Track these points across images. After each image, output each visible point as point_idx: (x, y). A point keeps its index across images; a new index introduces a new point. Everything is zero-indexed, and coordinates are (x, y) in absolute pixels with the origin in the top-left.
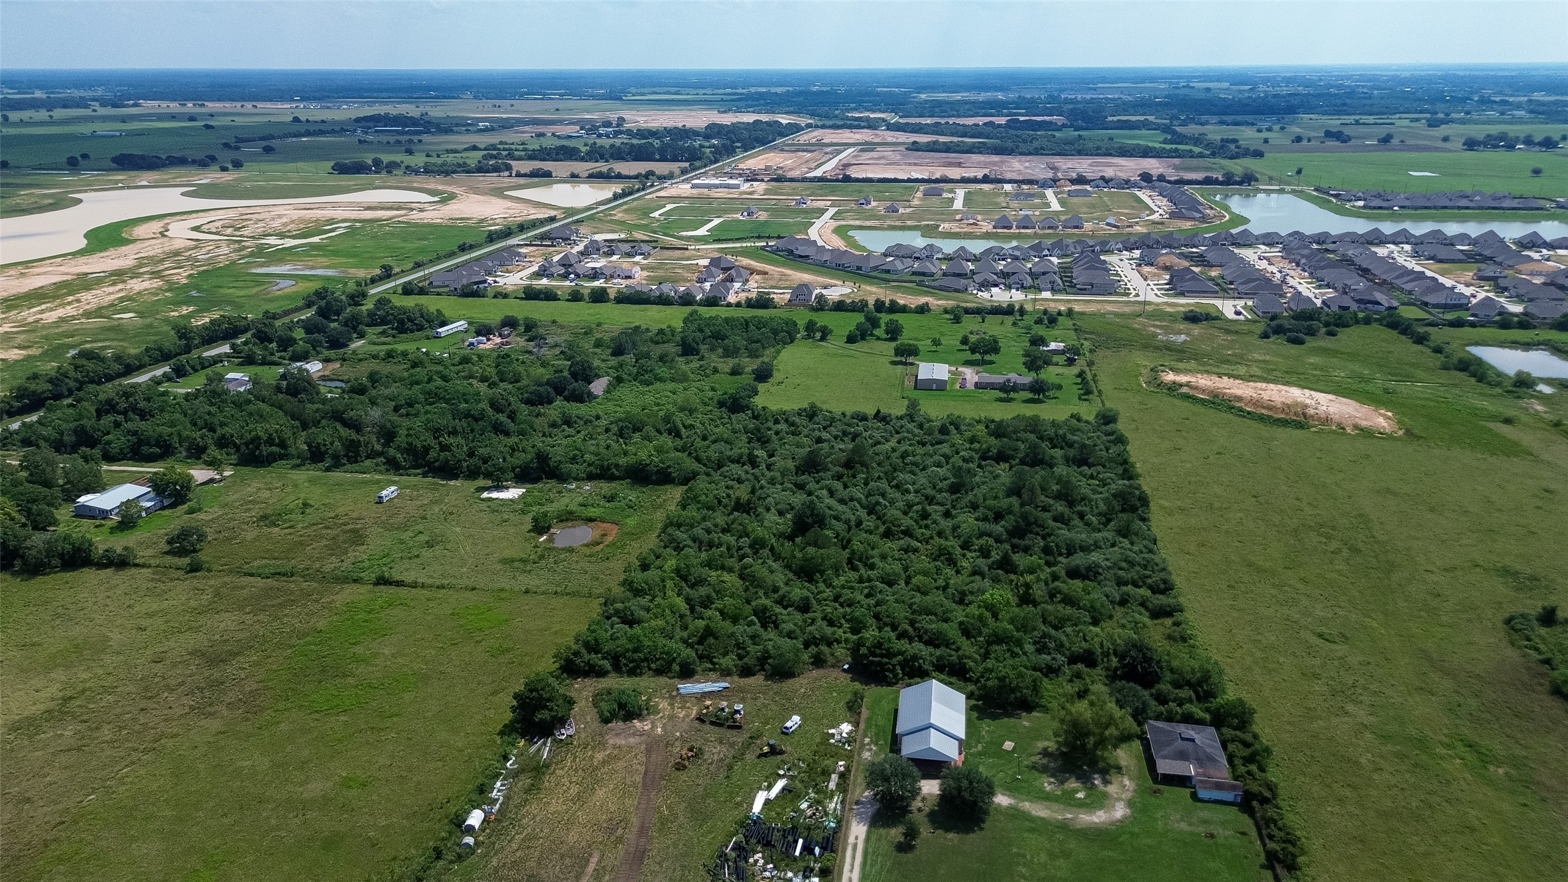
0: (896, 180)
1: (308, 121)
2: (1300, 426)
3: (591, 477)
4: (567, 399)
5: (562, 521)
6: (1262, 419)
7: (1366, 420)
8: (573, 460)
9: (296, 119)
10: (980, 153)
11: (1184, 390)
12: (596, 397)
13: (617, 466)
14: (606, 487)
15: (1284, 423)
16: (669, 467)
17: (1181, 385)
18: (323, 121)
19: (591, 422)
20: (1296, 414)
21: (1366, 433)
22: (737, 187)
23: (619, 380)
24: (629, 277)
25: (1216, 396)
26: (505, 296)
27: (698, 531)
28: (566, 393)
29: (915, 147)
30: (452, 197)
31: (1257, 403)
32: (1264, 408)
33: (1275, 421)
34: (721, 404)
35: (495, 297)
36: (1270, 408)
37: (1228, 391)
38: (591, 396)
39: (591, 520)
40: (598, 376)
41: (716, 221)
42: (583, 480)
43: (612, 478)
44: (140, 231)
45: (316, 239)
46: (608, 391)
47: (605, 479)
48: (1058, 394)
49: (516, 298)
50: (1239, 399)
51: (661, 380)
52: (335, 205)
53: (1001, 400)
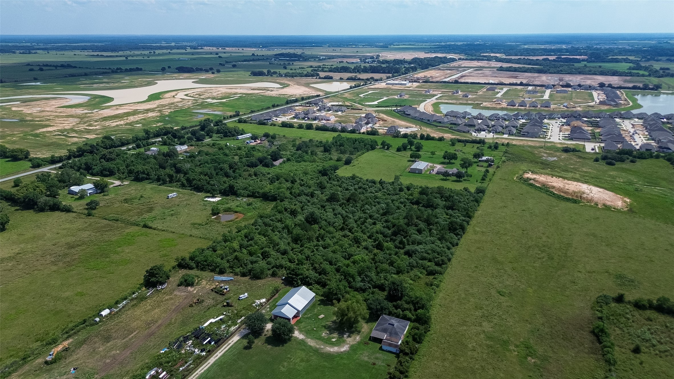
0: (479, 83)
1: (257, 55)
2: (575, 202)
3: (248, 196)
4: (263, 166)
5: (226, 211)
6: (559, 197)
7: (611, 202)
8: (245, 189)
9: (253, 55)
10: (531, 72)
11: (531, 182)
12: (275, 166)
13: (258, 193)
14: (251, 200)
16: (276, 194)
17: (530, 179)
18: (263, 55)
19: (265, 175)
20: (577, 196)
21: (607, 208)
22: (405, 84)
23: (288, 160)
24: (329, 120)
25: (544, 185)
26: (275, 125)
27: (267, 220)
28: (263, 163)
29: (501, 69)
30: (288, 85)
31: (561, 190)
32: (563, 192)
33: (564, 199)
34: (320, 172)
35: (271, 125)
36: (565, 193)
37: (550, 183)
38: (273, 165)
39: (236, 212)
40: (281, 158)
41: (385, 98)
42: (245, 197)
43: (256, 197)
44: (167, 95)
45: (224, 100)
46: (281, 164)
47: (254, 197)
48: (470, 178)
49: (279, 126)
50: (554, 187)
51: (305, 161)
52: (241, 88)
53: (442, 180)
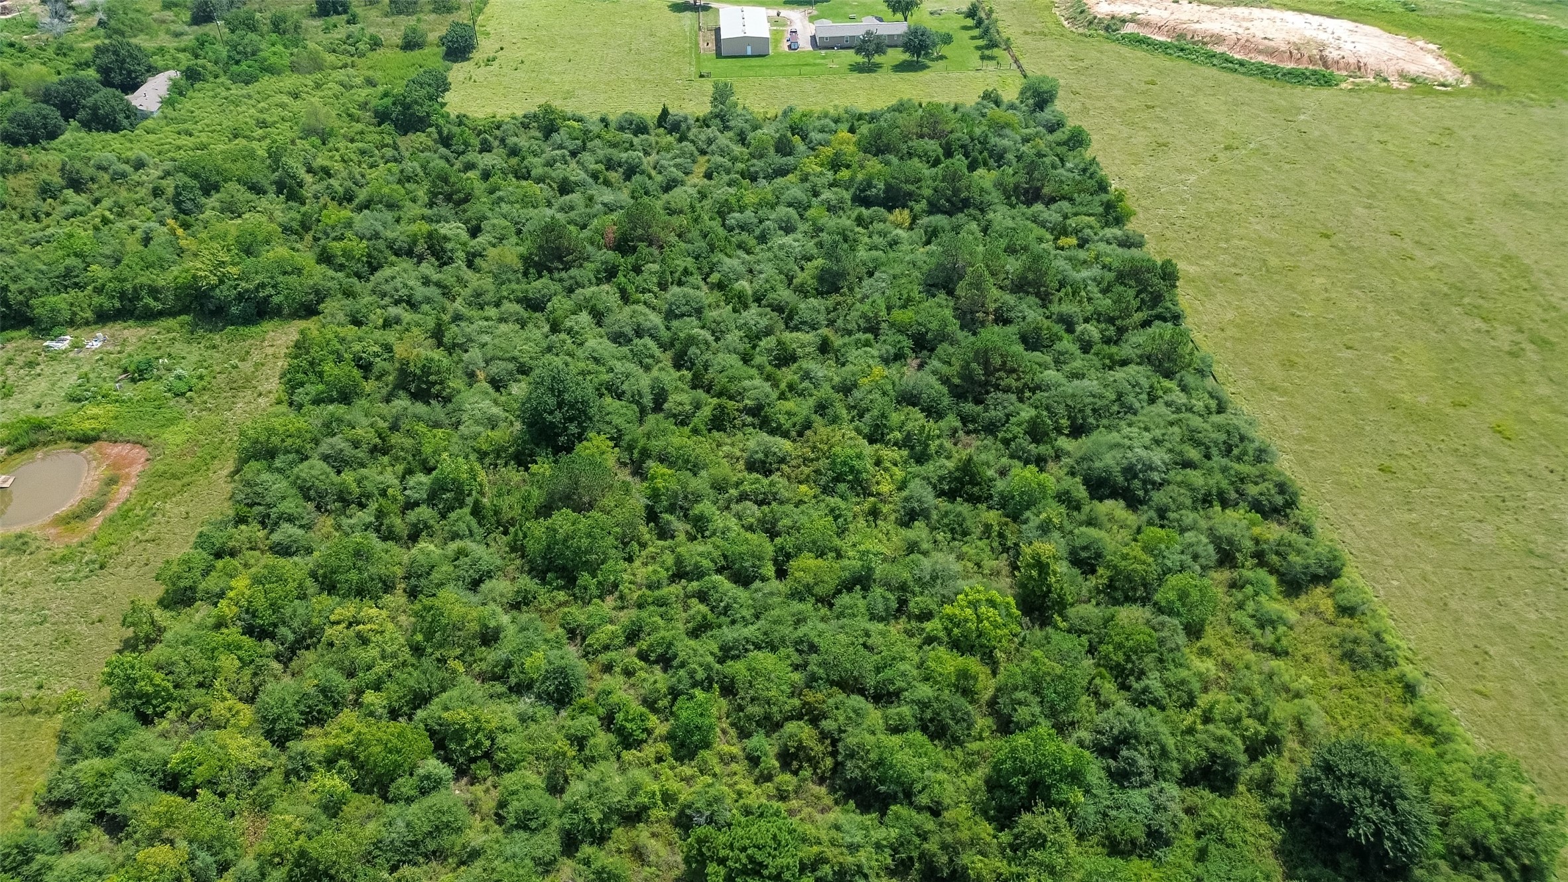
2: (1325, 80)
3: (103, 318)
4: (87, 125)
5: (20, 449)
6: (1263, 72)
7: (1412, 62)
8: (67, 281)
11: (1129, 29)
12: (145, 116)
13: (154, 292)
14: (133, 335)
15: (1297, 77)
16: (262, 286)
17: (1124, 21)
19: (124, 175)
20: (1311, 60)
21: (1420, 85)
23: (192, 75)
25: (1181, 36)
27: (315, 469)
28: (82, 114)
31: (1247, 45)
32: (1260, 52)
33: (1284, 75)
34: (382, 117)
36: (1271, 53)
37: (1197, 26)
38: (135, 116)
39: (86, 439)
40: (152, 70)
42: (87, 323)
43: (149, 316)
46: (168, 102)
47: (138, 318)
50: (1219, 39)
51: (271, 70)
53: (858, 68)
